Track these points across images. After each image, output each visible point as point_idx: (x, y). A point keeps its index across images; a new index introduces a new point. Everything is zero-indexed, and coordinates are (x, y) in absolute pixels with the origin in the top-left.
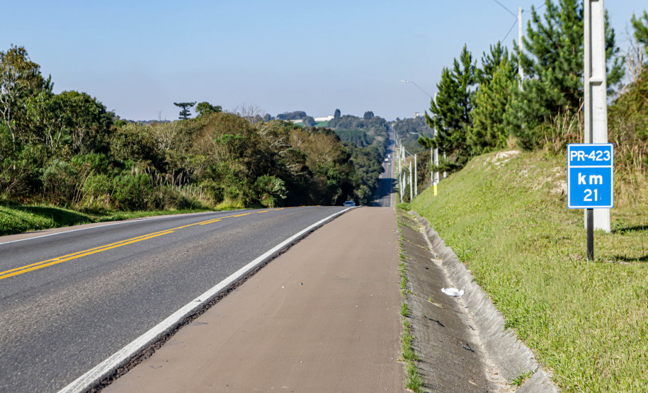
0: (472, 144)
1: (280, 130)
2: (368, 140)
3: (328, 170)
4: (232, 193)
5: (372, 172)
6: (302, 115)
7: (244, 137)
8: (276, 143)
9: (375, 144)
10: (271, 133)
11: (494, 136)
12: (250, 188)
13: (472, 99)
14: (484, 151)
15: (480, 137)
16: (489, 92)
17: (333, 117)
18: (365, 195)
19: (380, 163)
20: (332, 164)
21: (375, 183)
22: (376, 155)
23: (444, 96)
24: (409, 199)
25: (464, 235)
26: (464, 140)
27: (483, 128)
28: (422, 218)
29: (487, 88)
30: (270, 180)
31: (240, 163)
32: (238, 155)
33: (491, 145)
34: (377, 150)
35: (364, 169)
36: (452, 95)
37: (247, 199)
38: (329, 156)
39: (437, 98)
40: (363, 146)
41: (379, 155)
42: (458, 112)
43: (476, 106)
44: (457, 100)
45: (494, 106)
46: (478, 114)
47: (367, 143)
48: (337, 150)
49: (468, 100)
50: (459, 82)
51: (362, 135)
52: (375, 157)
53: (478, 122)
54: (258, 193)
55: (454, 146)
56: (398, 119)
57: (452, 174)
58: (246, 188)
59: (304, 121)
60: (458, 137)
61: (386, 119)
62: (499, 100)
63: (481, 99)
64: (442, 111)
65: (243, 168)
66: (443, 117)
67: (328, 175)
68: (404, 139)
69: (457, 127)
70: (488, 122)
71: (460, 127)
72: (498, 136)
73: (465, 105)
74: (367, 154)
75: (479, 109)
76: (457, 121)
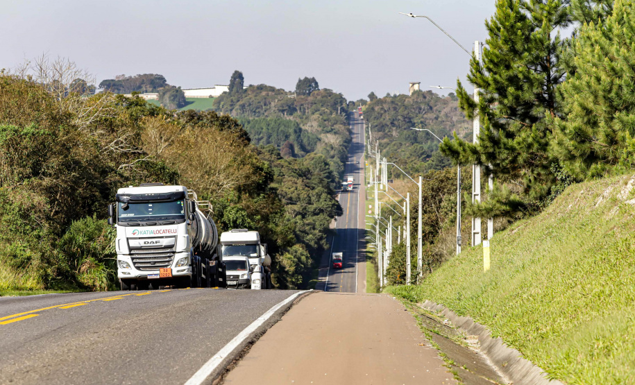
0: (561, 158)
1: (122, 117)
2: (305, 141)
3: (225, 207)
4: (15, 256)
5: (315, 214)
6: (156, 82)
7: (44, 129)
8: (112, 146)
9: (319, 152)
10: (98, 123)
11: (612, 140)
12: (54, 246)
13: (562, 56)
14: (590, 173)
15: (583, 142)
16: (603, 40)
17: (226, 89)
18: (297, 265)
19: (332, 194)
20: (233, 195)
21: (321, 238)
22: (323, 175)
23: (500, 48)
24: (404, 276)
25: (592, 355)
26: (544, 147)
27: (588, 122)
28: (463, 319)
29: (599, 33)
30: (100, 229)
31: (33, 188)
32: (28, 171)
33: (605, 159)
34: (326, 164)
35: (297, 207)
36: (519, 47)
37: (49, 271)
38: (227, 177)
39: (487, 54)
40: (294, 155)
41: (330, 175)
42: (531, 85)
43: (573, 73)
44: (530, 58)
45: (615, 73)
46: (577, 89)
47: (303, 148)
48: (243, 163)
49: (553, 59)
50: (536, 19)
51: (291, 131)
52: (321, 181)
53: (577, 108)
54: (73, 258)
55: (520, 160)
56: (372, 96)
57: (517, 223)
58: (45, 245)
59: (161, 97)
60: (530, 140)
61: (344, 96)
62: (626, 59)
63: (585, 58)
64: (495, 81)
65: (39, 199)
66: (496, 96)
67: (225, 219)
68: (386, 140)
69: (528, 117)
70: (601, 109)
71: (534, 119)
72: (624, 139)
73: (546, 69)
74: (304, 174)
75: (579, 78)
76: (529, 105)
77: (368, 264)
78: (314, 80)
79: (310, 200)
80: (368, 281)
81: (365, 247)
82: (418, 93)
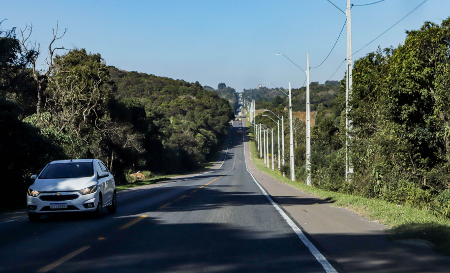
56: (244, 90)
61: (235, 90)
77: (250, 142)
78: (224, 84)
79: (217, 107)
80: (251, 152)
81: (248, 135)
82: (261, 88)
